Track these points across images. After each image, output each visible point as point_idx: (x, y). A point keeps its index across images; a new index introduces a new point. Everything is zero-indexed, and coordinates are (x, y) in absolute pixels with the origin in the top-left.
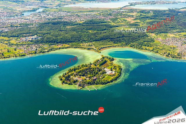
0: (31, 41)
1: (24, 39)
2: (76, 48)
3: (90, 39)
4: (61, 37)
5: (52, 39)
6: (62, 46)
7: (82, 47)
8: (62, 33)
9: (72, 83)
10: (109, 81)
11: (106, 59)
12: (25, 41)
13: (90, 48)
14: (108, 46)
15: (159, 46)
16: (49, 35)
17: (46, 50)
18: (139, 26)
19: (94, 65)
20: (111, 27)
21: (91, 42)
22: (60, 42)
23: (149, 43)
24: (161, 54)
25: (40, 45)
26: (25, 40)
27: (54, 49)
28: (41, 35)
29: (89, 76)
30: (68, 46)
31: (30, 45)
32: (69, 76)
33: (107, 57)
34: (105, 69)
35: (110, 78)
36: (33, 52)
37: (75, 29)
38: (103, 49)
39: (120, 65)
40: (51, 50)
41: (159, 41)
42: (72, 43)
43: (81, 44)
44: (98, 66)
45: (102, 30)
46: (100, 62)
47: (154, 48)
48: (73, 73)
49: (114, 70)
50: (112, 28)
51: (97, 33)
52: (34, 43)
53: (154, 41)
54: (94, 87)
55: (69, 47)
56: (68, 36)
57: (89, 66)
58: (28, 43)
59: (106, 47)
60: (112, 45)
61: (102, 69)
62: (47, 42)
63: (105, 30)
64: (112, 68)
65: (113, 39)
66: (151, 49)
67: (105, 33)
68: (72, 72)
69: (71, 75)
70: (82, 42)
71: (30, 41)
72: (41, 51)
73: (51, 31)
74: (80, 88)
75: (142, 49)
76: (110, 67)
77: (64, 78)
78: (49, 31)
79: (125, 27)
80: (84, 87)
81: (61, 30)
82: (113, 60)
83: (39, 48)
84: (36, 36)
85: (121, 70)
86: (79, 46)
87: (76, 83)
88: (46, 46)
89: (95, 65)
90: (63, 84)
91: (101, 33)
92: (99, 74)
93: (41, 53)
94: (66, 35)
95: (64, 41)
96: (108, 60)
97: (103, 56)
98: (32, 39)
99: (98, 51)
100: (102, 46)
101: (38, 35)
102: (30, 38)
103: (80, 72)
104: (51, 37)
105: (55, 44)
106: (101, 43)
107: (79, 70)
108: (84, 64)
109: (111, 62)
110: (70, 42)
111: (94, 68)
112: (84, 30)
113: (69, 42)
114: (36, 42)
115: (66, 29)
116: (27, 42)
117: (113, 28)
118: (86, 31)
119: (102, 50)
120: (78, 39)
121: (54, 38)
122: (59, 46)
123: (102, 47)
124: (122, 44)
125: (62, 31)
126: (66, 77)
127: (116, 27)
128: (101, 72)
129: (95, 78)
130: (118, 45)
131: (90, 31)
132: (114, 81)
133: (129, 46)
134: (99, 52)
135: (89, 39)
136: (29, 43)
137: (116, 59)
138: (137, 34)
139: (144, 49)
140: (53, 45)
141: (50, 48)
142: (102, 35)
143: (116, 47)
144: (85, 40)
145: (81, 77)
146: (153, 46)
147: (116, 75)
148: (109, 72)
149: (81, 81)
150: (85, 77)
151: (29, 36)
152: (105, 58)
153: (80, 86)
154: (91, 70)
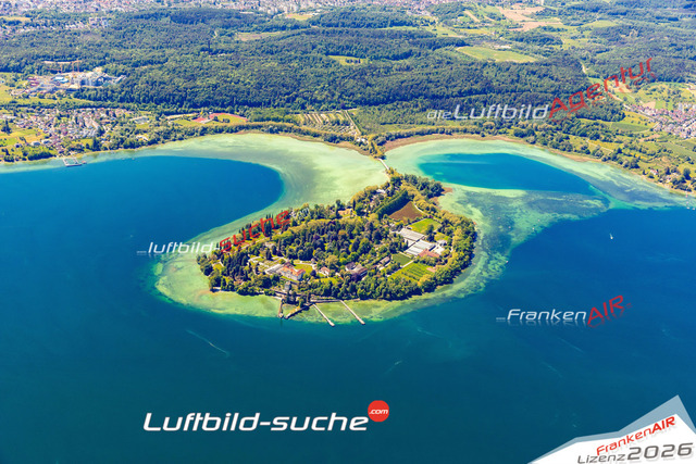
0: (79, 94)
1: (46, 81)
2: (277, 132)
3: (340, 97)
4: (213, 81)
5: (169, 88)
6: (216, 120)
7: (303, 127)
8: (216, 62)
9: (257, 289)
10: (419, 284)
11: (408, 188)
12: (52, 92)
13: (339, 135)
14: (419, 128)
15: (642, 140)
16: (160, 69)
17: (145, 137)
18: (558, 47)
19: (355, 213)
20: (435, 45)
21: (344, 108)
22: (205, 104)
23: (601, 122)
24: (652, 177)
25: (117, 111)
26: (50, 88)
27: (179, 131)
28: (121, 67)
29: (331, 258)
30: (242, 121)
31: (75, 112)
32: (243, 254)
33: (415, 181)
34: (404, 232)
35: (421, 273)
36: (84, 143)
37: (274, 49)
38: (395, 143)
39: (469, 217)
40: (167, 136)
41: (644, 117)
42: (259, 109)
43: (301, 117)
44: (373, 217)
45: (396, 58)
46: (382, 198)
47: (622, 146)
48: (262, 246)
49: (441, 239)
50: (437, 51)
51: (370, 67)
52: (92, 103)
53: (624, 116)
54: (349, 311)
55: (247, 128)
56: (244, 77)
57: (333, 214)
58: (64, 101)
59: (409, 135)
60: (434, 128)
61: (391, 232)
62: (148, 99)
63: (407, 55)
64: (432, 227)
65: (441, 97)
66: (609, 149)
67: (408, 69)
68: (258, 241)
69: (252, 253)
70: (303, 107)
71: (71, 90)
72: (122, 141)
73: (168, 51)
74: (289, 311)
75: (569, 149)
76: (425, 224)
77: (219, 266)
78: (157, 53)
79: (498, 47)
80: (307, 308)
81: (210, 51)
82: (438, 195)
83: (114, 124)
84: (99, 70)
85: (474, 240)
86: (288, 124)
87: (273, 289)
88: (144, 120)
89: (360, 213)
90: (214, 291)
91: (388, 70)
92: (374, 254)
93: (121, 150)
94: (235, 74)
95: (224, 101)
96: (418, 194)
97: (396, 176)
98: (83, 83)
99: (373, 151)
100: (393, 130)
101: (111, 66)
102: (72, 80)
103: (290, 240)
104: (166, 78)
105: (185, 112)
106: (386, 113)
107: (288, 233)
108: (312, 208)
109: (432, 200)
110: (252, 105)
111: (352, 227)
112: (314, 54)
113: (245, 103)
114: (100, 99)
115: (232, 46)
116: (61, 96)
117: (442, 51)
118: (324, 57)
119: (391, 148)
120: (288, 94)
121: (180, 82)
122: (204, 122)
123: (393, 132)
124: (481, 125)
125: (216, 52)
126: (230, 260)
127: (458, 45)
128: (384, 244)
129: (356, 270)
130: (461, 128)
131: (342, 60)
132: (439, 287)
133: (511, 131)
134: (380, 153)
135: (337, 94)
136: (69, 100)
137: (450, 190)
138: (546, 82)
139: (578, 148)
140: (177, 113)
141: (161, 128)
142: (392, 81)
143: (455, 134)
144: (319, 98)
145: (295, 262)
146: (619, 137)
147: (450, 260)
148: (418, 246)
149: (295, 279)
150: (311, 266)
151: (68, 71)
152: (403, 181)
153: (289, 301)
154: (341, 232)
